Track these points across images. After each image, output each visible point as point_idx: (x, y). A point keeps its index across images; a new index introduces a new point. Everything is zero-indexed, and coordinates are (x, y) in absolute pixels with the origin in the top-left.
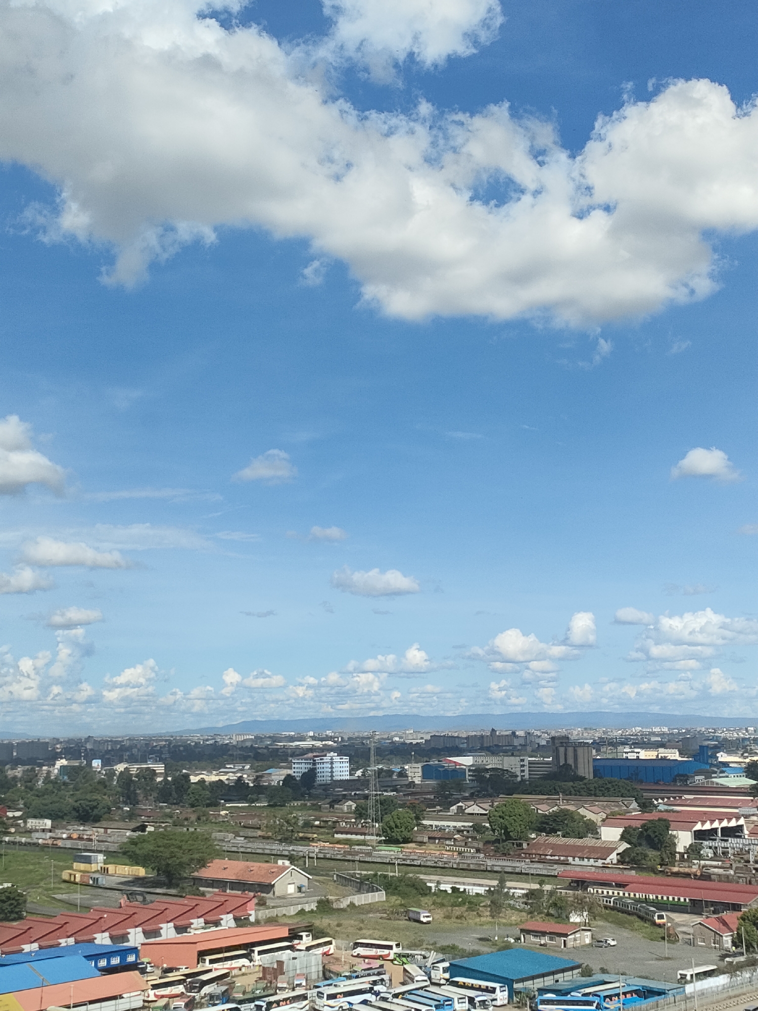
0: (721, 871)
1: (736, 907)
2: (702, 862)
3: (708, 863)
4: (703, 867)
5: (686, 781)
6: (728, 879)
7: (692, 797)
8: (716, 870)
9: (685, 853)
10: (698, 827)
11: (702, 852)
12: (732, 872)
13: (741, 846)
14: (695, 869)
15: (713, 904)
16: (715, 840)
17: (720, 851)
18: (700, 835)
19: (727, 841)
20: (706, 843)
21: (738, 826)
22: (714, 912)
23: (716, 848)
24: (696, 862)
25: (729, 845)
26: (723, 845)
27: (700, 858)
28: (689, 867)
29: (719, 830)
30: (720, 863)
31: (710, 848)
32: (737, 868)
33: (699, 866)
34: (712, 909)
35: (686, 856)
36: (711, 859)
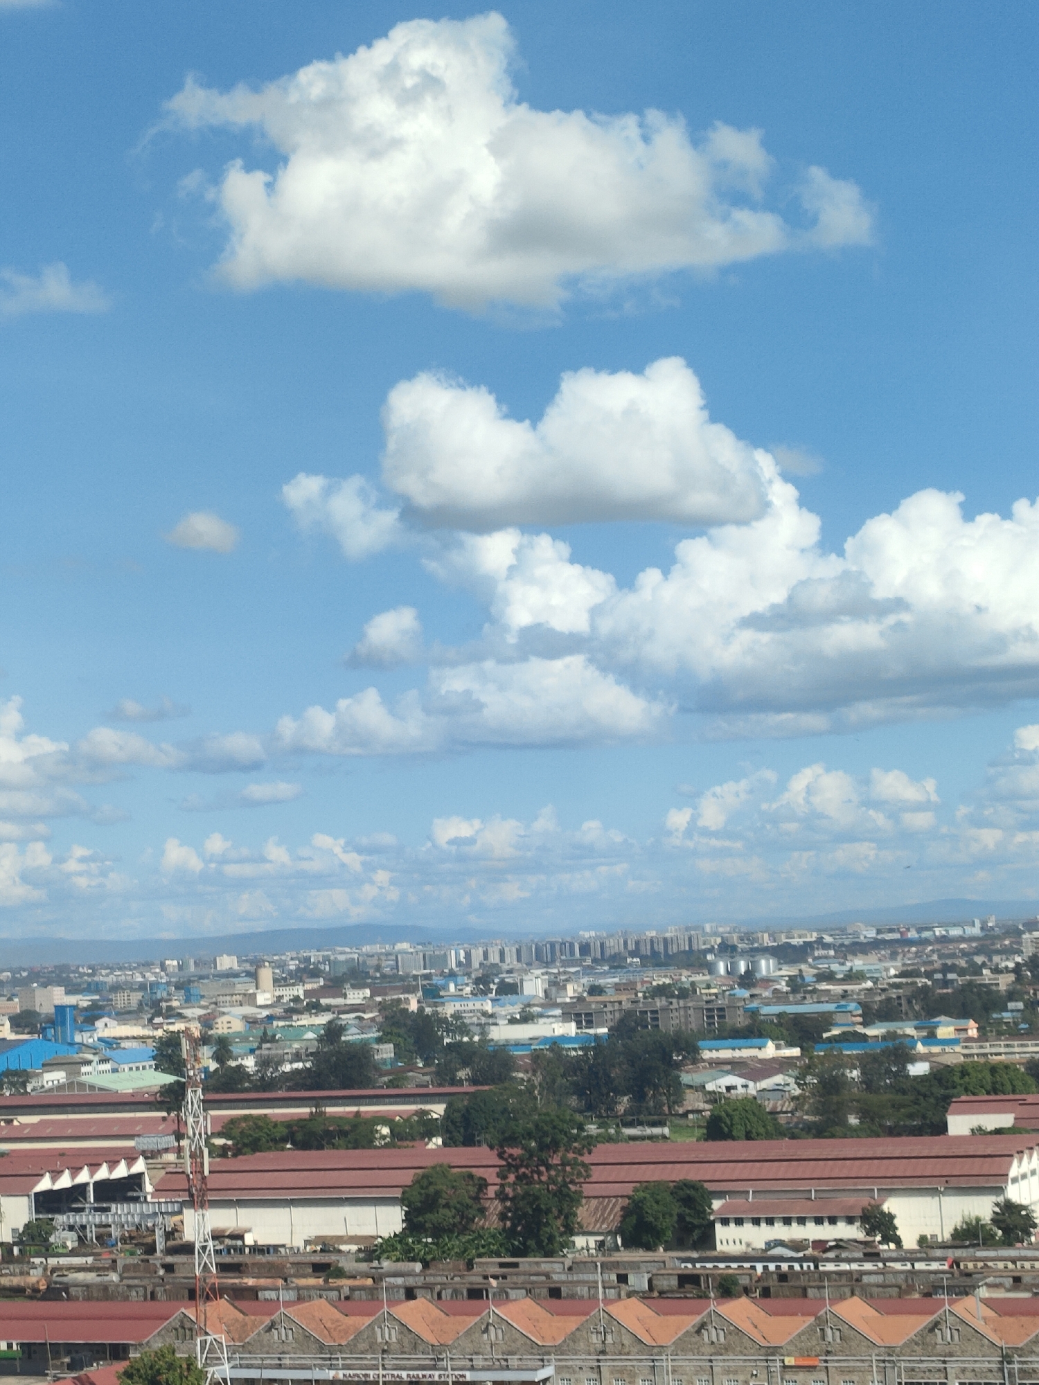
0: (90, 1277)
1: (118, 1352)
2: (52, 1261)
3: (63, 1261)
4: (53, 1271)
5: (24, 1085)
6: (105, 1293)
7: (34, 1119)
8: (81, 1276)
9: (15, 1244)
10: (45, 1184)
11: (52, 1239)
12: (114, 1277)
13: (137, 1220)
14: (35, 1277)
15: (70, 1348)
16: (82, 1210)
17: (91, 1234)
18: (49, 1203)
19: (108, 1210)
20: (61, 1219)
21: (131, 1177)
22: (71, 1367)
23: (83, 1227)
24: (37, 1261)
25: (110, 1220)
26: (97, 1220)
27: (48, 1250)
28: (22, 1273)
29: (91, 1188)
30: (90, 1260)
31: (71, 1228)
32: (126, 1268)
33: (45, 1269)
34: (67, 1360)
35: (16, 1250)
36: (73, 1253)
